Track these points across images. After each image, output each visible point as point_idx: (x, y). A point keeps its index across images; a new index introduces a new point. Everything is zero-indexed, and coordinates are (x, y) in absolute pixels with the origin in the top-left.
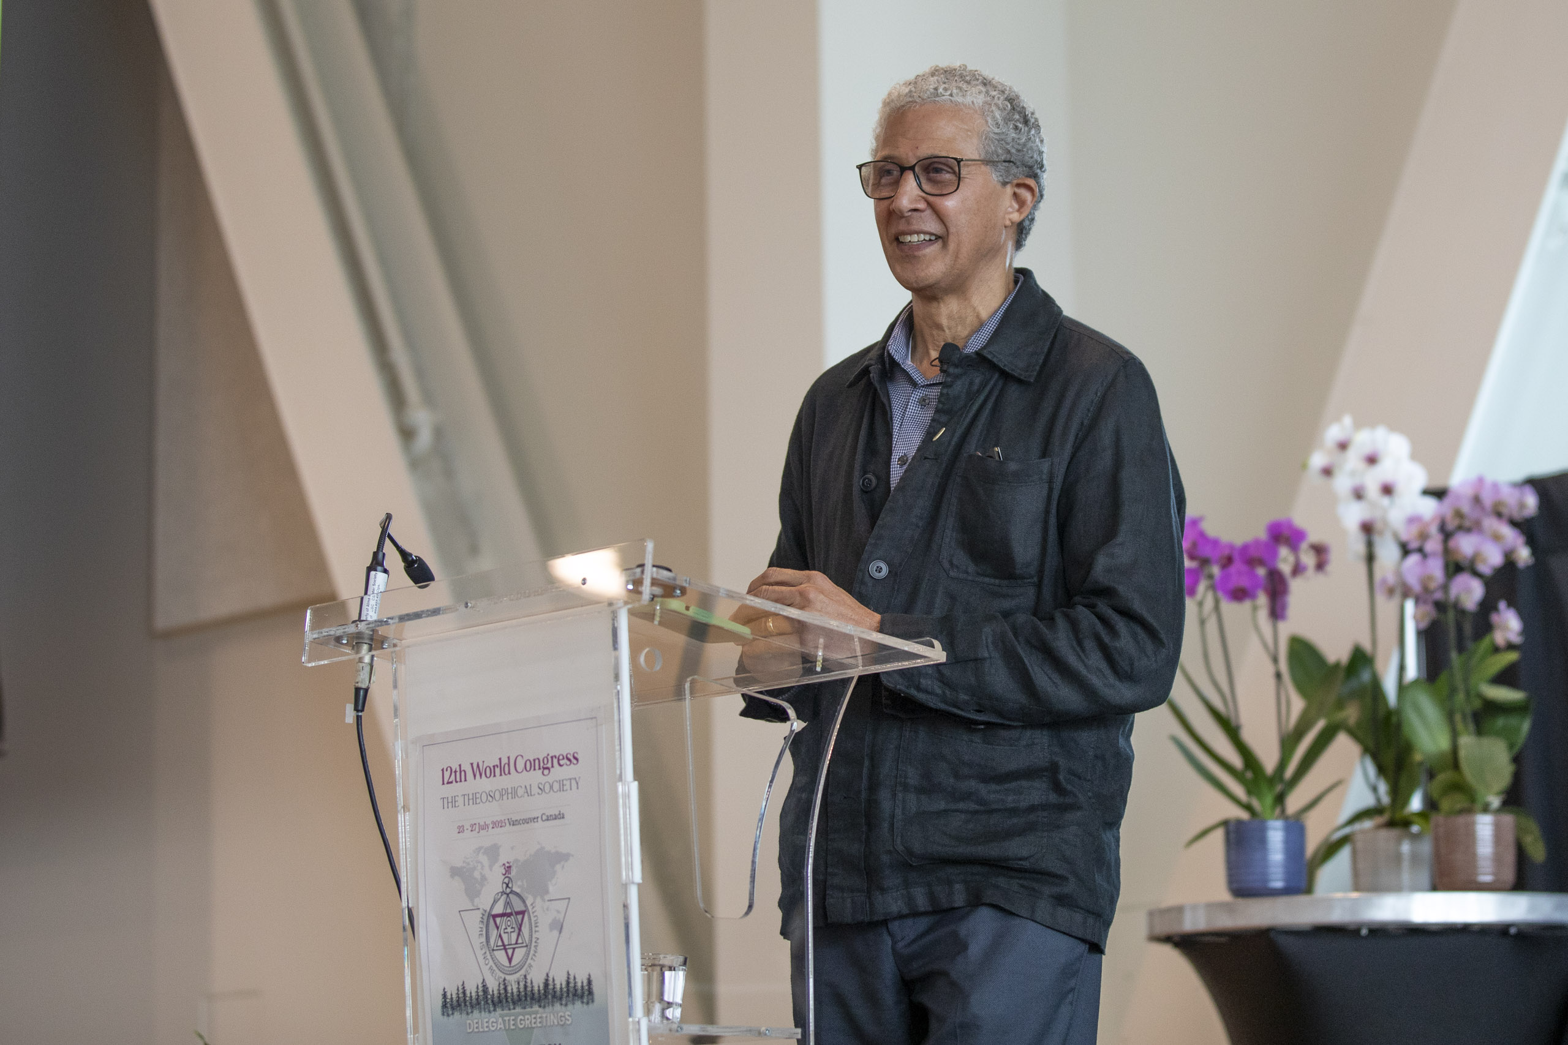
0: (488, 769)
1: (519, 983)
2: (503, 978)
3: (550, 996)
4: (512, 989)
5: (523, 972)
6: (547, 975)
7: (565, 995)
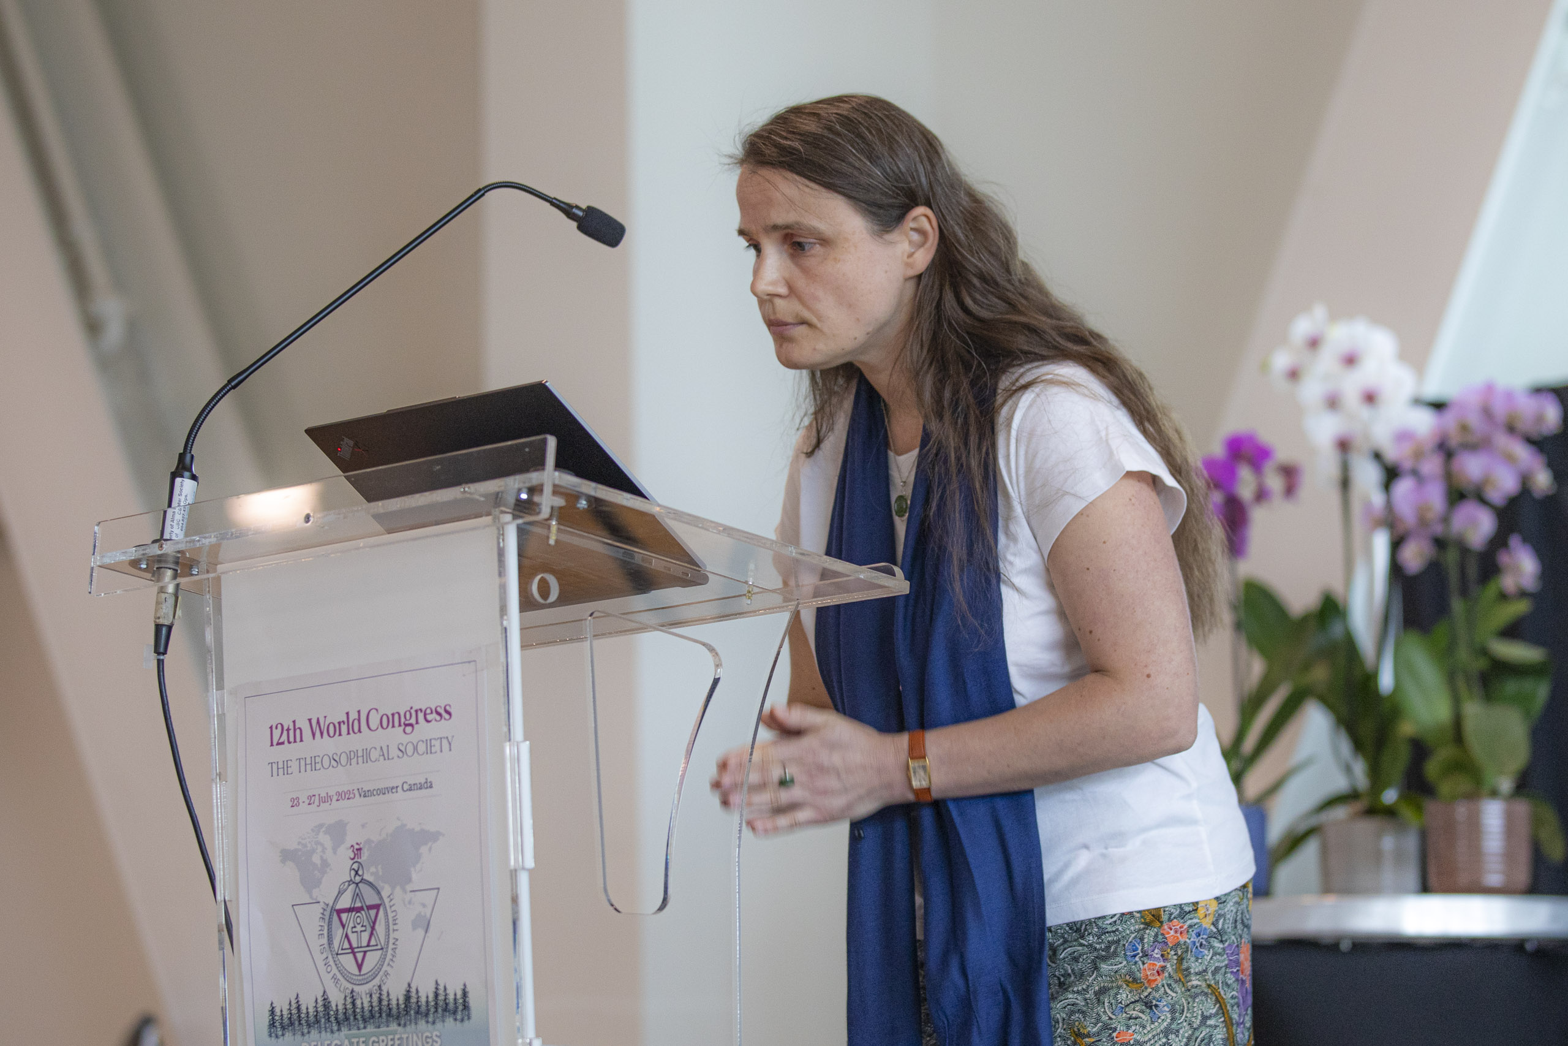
0: (331, 726)
1: (371, 996)
2: (351, 989)
3: (412, 1012)
4: (362, 1003)
5: (376, 981)
6: (409, 985)
7: (432, 1010)
